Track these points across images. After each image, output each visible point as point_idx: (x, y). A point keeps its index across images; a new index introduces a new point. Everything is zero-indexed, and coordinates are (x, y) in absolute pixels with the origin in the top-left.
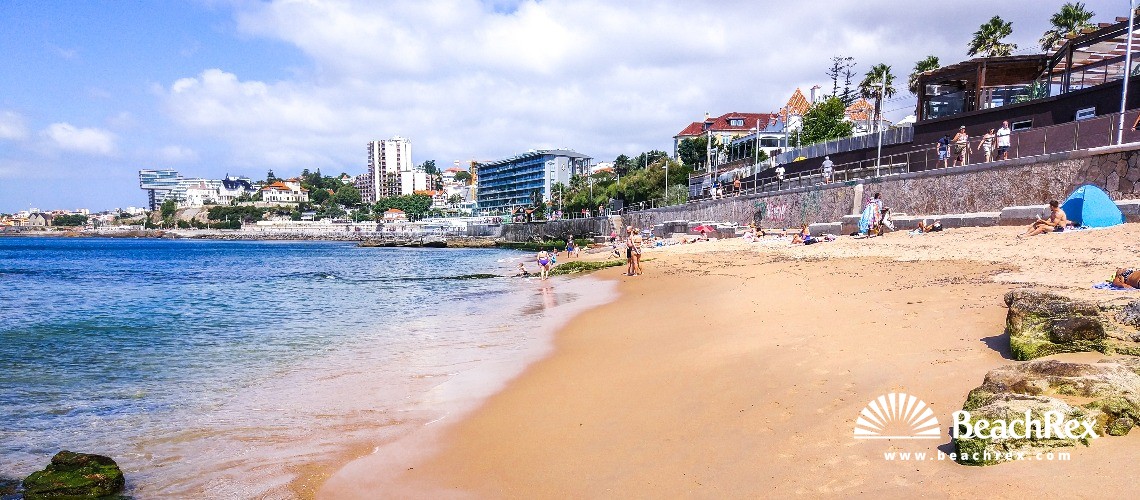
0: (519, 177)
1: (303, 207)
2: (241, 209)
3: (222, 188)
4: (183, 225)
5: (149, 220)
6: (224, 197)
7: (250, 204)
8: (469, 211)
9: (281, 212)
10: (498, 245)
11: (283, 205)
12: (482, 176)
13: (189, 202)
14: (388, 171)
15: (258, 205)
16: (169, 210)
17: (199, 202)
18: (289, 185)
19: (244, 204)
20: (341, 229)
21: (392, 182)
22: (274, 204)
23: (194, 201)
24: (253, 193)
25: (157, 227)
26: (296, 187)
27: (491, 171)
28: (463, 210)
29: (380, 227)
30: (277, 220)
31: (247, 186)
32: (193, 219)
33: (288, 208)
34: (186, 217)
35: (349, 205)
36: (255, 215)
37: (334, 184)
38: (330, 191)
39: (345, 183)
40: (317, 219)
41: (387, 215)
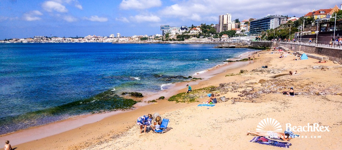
0: (262, 24)
1: (200, 35)
2: (185, 35)
3: (180, 30)
4: (171, 40)
5: (163, 38)
6: (181, 32)
7: (187, 34)
8: (247, 34)
9: (194, 36)
10: (249, 47)
11: (195, 34)
12: (251, 24)
13: (172, 34)
14: (224, 23)
15: (189, 34)
16: (167, 36)
17: (174, 34)
18: (197, 28)
19: (186, 34)
20: (210, 41)
21: (225, 26)
22: (193, 34)
23: (173, 33)
24: (188, 31)
25: (164, 40)
26: (199, 29)
27: (254, 23)
28: (245, 34)
29: (221, 40)
30: (194, 38)
31: (186, 29)
32: (173, 38)
33: (196, 35)
34: (171, 38)
35: (212, 34)
36: (188, 37)
37: (209, 27)
38: (208, 30)
39: (212, 27)
40: (204, 38)
41: (223, 36)
